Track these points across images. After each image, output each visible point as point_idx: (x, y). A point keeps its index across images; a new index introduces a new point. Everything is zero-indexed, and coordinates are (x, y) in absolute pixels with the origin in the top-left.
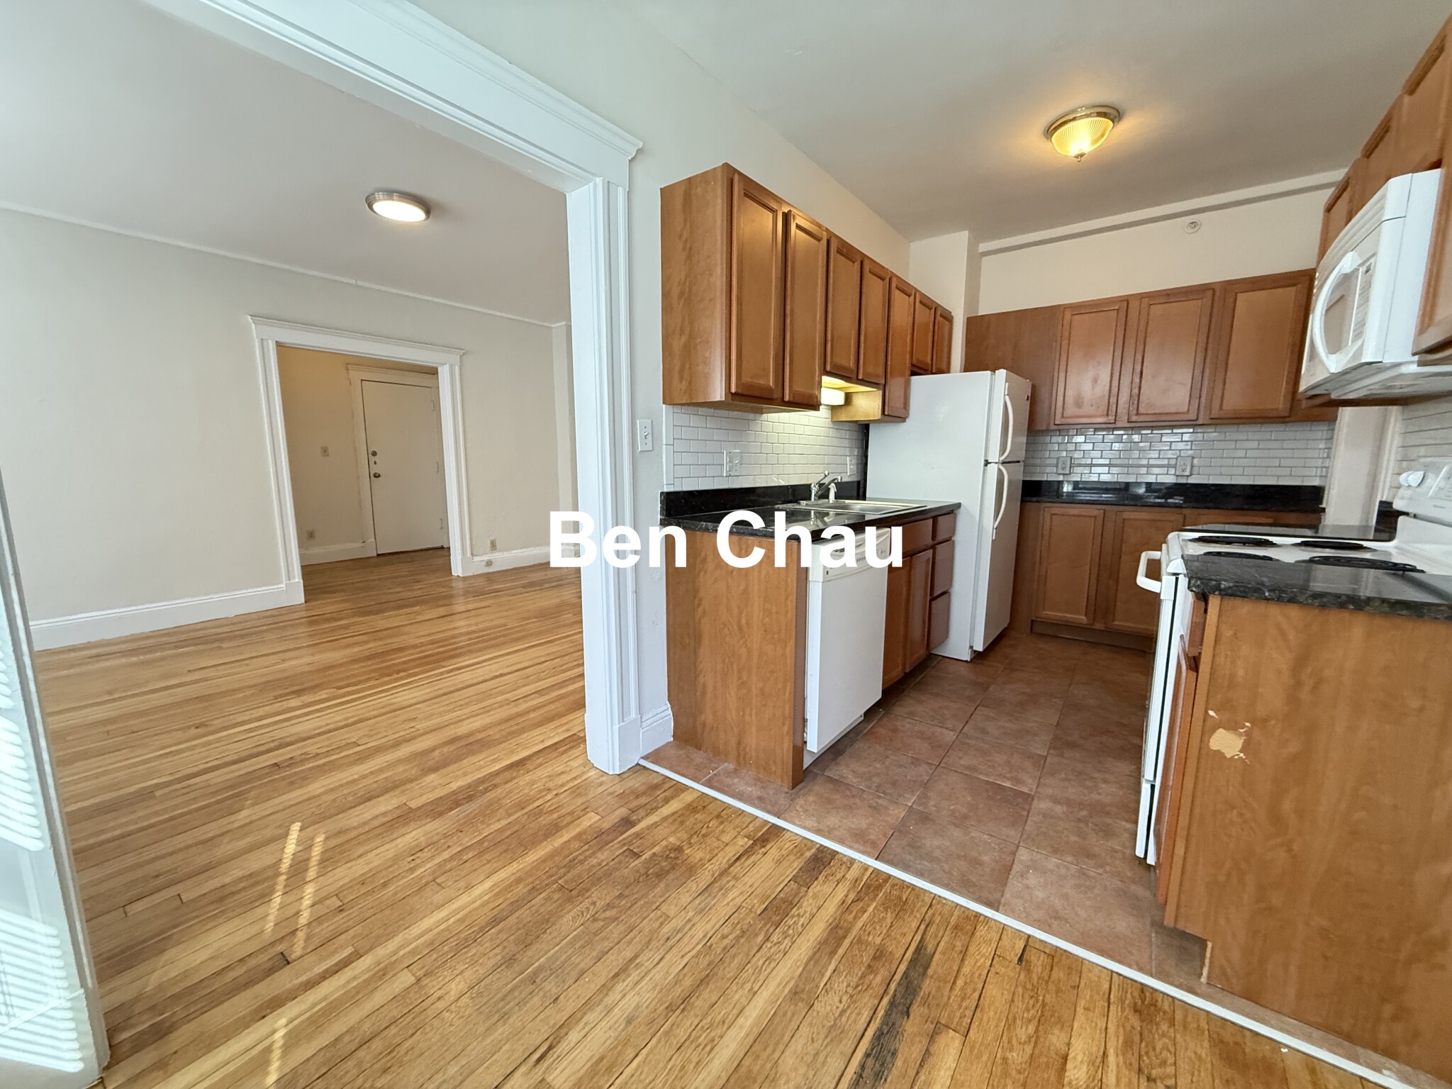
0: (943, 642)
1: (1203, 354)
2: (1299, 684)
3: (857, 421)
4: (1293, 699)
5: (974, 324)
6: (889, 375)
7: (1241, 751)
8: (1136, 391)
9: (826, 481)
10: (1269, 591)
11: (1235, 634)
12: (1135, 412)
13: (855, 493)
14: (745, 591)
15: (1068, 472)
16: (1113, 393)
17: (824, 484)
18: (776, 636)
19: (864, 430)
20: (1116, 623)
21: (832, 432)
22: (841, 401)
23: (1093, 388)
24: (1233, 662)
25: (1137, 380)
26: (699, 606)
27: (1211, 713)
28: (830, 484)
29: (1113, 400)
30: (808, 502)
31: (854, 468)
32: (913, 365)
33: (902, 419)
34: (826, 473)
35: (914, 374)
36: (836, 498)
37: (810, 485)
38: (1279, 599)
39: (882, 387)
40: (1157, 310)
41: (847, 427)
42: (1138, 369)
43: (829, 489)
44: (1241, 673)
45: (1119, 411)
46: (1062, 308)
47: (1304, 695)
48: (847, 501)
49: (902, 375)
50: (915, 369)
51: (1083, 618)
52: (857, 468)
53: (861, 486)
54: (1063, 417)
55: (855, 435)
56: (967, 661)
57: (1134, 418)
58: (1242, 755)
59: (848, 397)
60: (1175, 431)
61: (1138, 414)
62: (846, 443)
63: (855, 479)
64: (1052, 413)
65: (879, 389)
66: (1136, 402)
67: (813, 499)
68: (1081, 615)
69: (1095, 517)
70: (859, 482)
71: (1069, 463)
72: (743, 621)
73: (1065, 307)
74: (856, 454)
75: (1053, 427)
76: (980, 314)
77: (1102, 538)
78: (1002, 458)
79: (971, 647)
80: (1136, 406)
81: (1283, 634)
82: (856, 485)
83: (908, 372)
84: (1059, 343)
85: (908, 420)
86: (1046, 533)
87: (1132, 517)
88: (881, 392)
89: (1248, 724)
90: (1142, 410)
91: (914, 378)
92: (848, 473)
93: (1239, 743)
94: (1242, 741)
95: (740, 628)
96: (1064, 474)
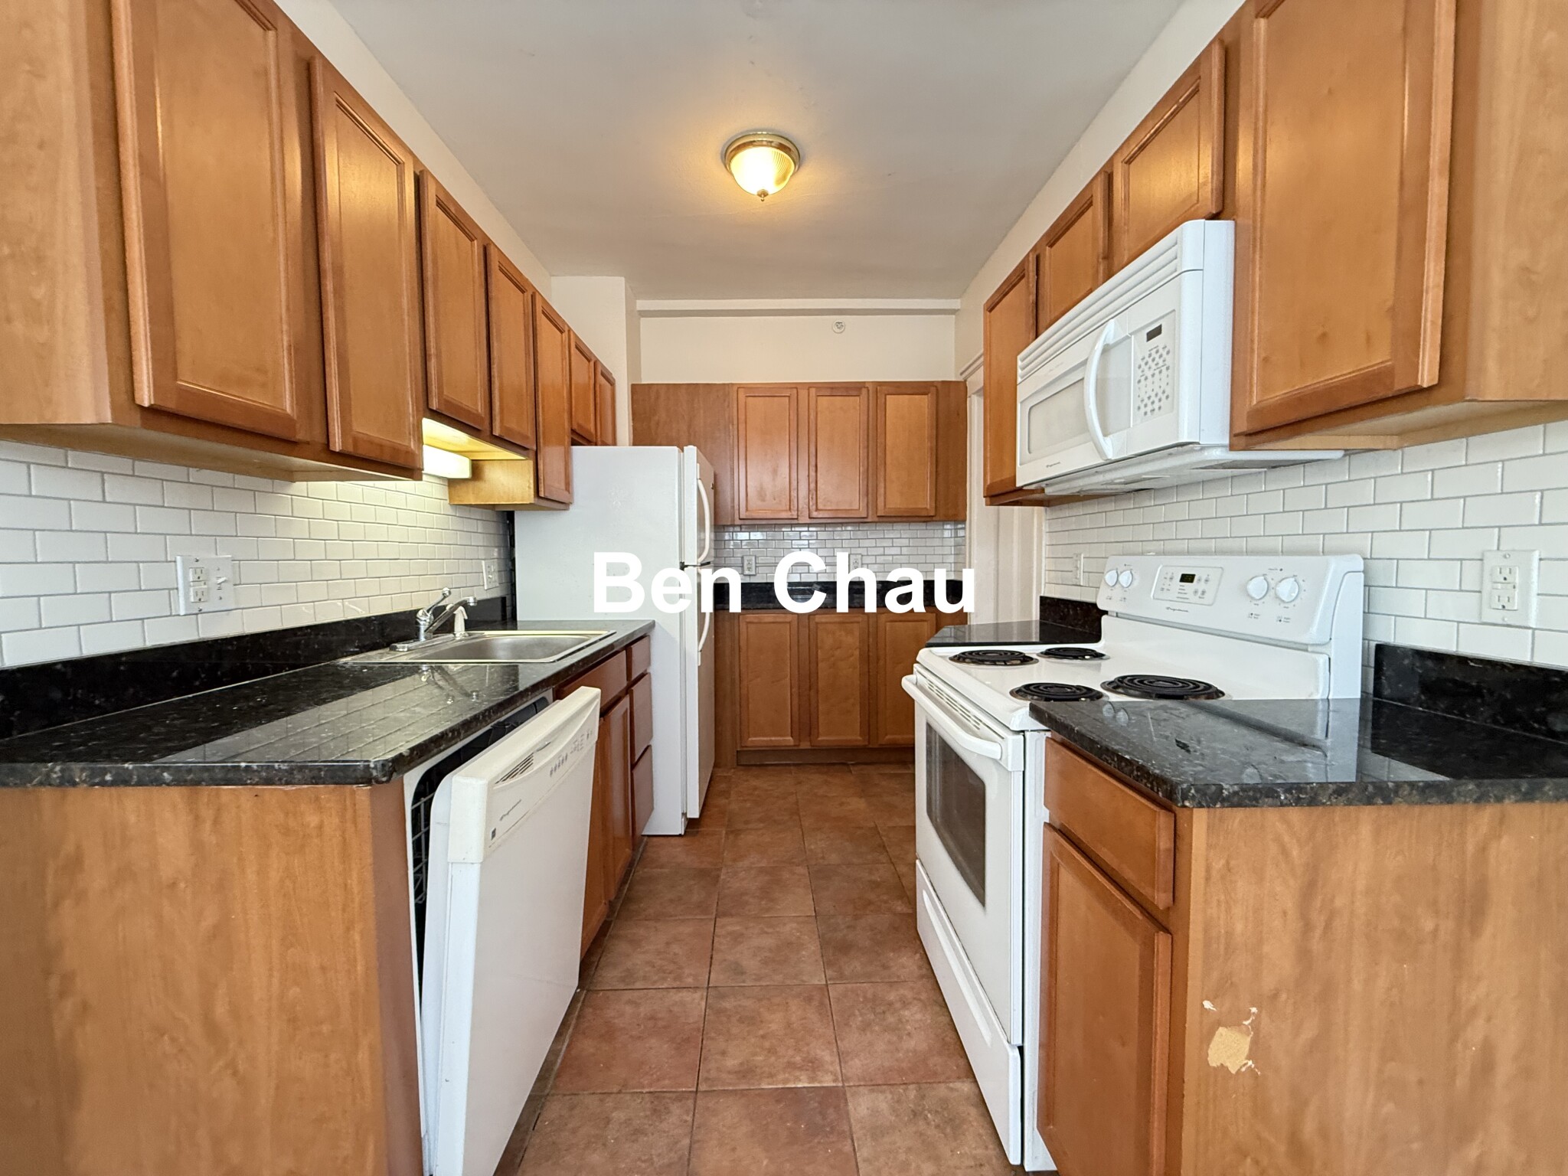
0: (649, 818)
1: (866, 450)
2: (1307, 927)
3: (494, 506)
4: (1304, 955)
5: (638, 391)
6: (541, 441)
7: (1249, 1058)
8: (813, 486)
9: (449, 603)
10: (1285, 792)
11: (1228, 863)
12: (814, 507)
13: (498, 616)
14: (221, 932)
15: (754, 573)
16: (792, 487)
17: (444, 607)
18: (325, 1029)
19: (506, 518)
20: (820, 739)
21: (453, 523)
22: (466, 473)
23: (774, 480)
24: (1228, 910)
25: (813, 474)
26: (63, 994)
27: (1207, 1005)
28: (455, 608)
29: (794, 494)
30: (413, 645)
31: (495, 577)
32: (573, 431)
33: (564, 505)
34: (446, 590)
35: (574, 443)
36: (467, 629)
37: (417, 611)
38: (1298, 802)
39: (532, 454)
40: (824, 402)
41: (477, 514)
42: (813, 463)
43: (454, 616)
44: (1239, 927)
45: (800, 507)
46: (735, 388)
47: (1316, 945)
48: (487, 633)
49: (560, 443)
50: (576, 438)
51: (789, 740)
52: (500, 577)
53: (508, 603)
54: (747, 510)
55: (492, 527)
56: (680, 835)
57: (815, 514)
58: (1250, 1063)
59: (477, 468)
60: (811, 529)
61: (817, 510)
62: (479, 540)
63: (496, 593)
64: (736, 507)
65: (527, 456)
66: (814, 497)
67: (422, 638)
68: (787, 736)
69: (790, 623)
70: (503, 599)
71: (754, 562)
72: (221, 1010)
73: (740, 387)
74: (496, 555)
75: (738, 522)
76: (643, 382)
77: (798, 646)
78: (701, 559)
79: (684, 814)
80: (814, 502)
81: (1285, 852)
82: (499, 603)
83: (567, 440)
84: (736, 427)
85: (571, 507)
86: (743, 643)
87: (824, 620)
88: (531, 463)
89: (1254, 1010)
90: (820, 506)
91: (578, 451)
92: (486, 586)
93: (1245, 1043)
94: (1249, 1039)
95: (212, 1030)
96: (750, 575)
